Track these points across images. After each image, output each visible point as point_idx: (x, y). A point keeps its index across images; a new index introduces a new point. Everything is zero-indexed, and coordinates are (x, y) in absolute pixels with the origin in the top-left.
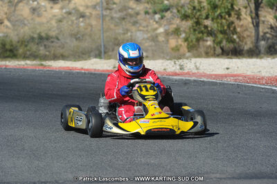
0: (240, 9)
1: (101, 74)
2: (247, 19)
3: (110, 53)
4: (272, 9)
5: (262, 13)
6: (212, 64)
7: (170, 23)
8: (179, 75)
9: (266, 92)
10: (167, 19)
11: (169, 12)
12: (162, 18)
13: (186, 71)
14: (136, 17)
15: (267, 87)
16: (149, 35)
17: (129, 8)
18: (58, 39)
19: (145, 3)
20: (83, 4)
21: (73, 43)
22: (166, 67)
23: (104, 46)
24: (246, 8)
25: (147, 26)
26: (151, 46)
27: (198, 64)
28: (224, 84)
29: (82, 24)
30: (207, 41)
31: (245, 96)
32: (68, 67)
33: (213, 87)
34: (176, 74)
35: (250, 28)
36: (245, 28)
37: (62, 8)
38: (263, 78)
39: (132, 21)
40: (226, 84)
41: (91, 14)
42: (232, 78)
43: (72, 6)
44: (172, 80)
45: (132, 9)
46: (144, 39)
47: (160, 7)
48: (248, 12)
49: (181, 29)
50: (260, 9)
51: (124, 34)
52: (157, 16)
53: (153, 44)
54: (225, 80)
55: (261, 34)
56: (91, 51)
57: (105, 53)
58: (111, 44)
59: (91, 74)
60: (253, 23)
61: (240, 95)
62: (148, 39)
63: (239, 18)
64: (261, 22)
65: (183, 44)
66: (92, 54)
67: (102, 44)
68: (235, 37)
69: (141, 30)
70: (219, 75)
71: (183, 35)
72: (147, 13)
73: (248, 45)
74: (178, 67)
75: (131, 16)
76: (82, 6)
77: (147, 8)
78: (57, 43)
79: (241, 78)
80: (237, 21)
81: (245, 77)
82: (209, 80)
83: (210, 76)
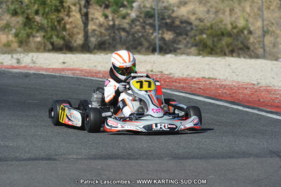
0: (69, 7)
2: (76, 17)
4: (101, 6)
5: (91, 10)
6: (47, 59)
8: (16, 68)
13: (23, 65)
22: (3, 61)
24: (75, 5)
27: (34, 59)
28: (63, 77)
30: (37, 37)
33: (53, 80)
34: (13, 68)
35: (79, 25)
36: (74, 25)
38: (99, 72)
40: (67, 77)
42: (70, 72)
44: (12, 73)
48: (78, 9)
49: (12, 25)
50: (90, 7)
54: (63, 74)
55: (90, 31)
60: (82, 20)
61: (81, 87)
63: (68, 15)
64: (90, 19)
65: (14, 39)
70: (56, 69)
71: (14, 31)
73: (79, 39)
74: (15, 61)
79: (78, 72)
80: (67, 18)
81: (82, 71)
82: (48, 73)
83: (47, 70)
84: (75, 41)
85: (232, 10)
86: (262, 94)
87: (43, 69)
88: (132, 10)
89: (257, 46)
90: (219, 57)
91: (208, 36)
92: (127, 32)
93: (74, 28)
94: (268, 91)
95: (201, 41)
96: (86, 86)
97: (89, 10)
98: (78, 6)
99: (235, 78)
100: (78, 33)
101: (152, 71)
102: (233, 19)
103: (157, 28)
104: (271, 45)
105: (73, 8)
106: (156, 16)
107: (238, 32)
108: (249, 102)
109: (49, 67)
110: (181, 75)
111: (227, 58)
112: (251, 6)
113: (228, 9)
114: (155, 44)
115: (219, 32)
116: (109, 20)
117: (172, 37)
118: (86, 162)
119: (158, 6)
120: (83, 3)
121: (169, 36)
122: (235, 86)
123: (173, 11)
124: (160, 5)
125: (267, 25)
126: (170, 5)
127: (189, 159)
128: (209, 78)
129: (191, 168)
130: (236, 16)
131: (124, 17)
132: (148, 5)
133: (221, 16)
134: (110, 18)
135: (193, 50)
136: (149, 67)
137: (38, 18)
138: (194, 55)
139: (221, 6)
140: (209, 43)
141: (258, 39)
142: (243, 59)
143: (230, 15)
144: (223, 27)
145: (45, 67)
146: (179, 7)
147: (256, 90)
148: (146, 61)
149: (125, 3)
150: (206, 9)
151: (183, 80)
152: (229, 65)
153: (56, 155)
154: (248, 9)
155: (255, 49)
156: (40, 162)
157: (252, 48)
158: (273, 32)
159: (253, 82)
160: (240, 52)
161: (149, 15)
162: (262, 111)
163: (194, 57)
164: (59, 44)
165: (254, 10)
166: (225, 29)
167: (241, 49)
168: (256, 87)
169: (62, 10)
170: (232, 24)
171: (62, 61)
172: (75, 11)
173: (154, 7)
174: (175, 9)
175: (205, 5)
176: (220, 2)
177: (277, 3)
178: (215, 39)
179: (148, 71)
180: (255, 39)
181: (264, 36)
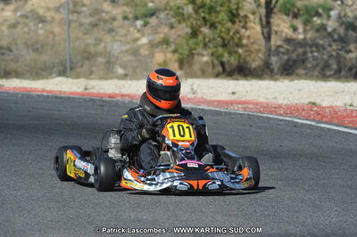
0: (246, 16)
1: (69, 98)
2: (255, 29)
3: (78, 70)
4: (288, 15)
5: (274, 20)
6: (212, 88)
7: (155, 32)
9: (286, 125)
10: (152, 27)
11: (154, 17)
12: (145, 25)
14: (111, 24)
15: (287, 119)
16: (128, 47)
17: (103, 11)
18: (10, 50)
19: (123, 5)
20: (43, 4)
21: (29, 56)
23: (70, 59)
24: (253, 13)
25: (126, 35)
26: (130, 61)
28: (230, 113)
29: (41, 32)
30: (203, 55)
31: (260, 131)
32: (25, 88)
33: (216, 118)
35: (258, 39)
36: (252, 40)
37: (15, 11)
38: (280, 107)
39: (106, 28)
40: (235, 114)
41: (53, 18)
42: (240, 106)
43: (28, 7)
45: (107, 13)
46: (122, 52)
47: (143, 10)
48: (257, 20)
50: (273, 15)
51: (96, 44)
52: (139, 23)
53: (134, 58)
54: (231, 109)
55: (273, 48)
56: (54, 67)
57: (71, 69)
58: (79, 57)
59: (56, 97)
60: (263, 33)
61: (253, 129)
62: (127, 52)
63: (245, 27)
64: (273, 32)
66: (55, 70)
67: (68, 57)
68: (240, 51)
69: (118, 41)
70: (223, 101)
72: (126, 18)
75: (105, 21)
76: (41, 7)
77: (125, 12)
78: (9, 55)
79: (251, 106)
80: (243, 30)
81: (257, 104)
82: (211, 108)
83: (210, 103)
84: (254, 61)
88: (329, 19)
93: (252, 43)
96: (260, 128)
97: (272, 20)
101: (351, 105)
105: (251, 17)
109: (213, 99)
116: (299, 34)
131: (319, 30)
132: (350, 14)
134: (301, 29)
136: (347, 100)
145: (208, 98)
148: (343, 91)
149: (321, 11)
169: (237, 20)
171: (231, 91)
172: (254, 23)
179: (345, 105)
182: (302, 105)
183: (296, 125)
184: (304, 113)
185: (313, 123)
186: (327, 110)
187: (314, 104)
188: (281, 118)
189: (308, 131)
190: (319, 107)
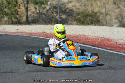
0: (19, 4)
2: (23, 9)
4: (33, 4)
5: (29, 6)
6: (10, 28)
9: (36, 39)
15: (36, 37)
24: (22, 4)
27: (4, 28)
28: (17, 36)
30: (5, 18)
35: (24, 12)
36: (21, 13)
38: (33, 33)
40: (19, 36)
42: (20, 33)
48: (23, 6)
50: (28, 4)
54: (17, 34)
55: (29, 15)
61: (25, 40)
63: (19, 8)
64: (29, 10)
68: (18, 16)
70: (14, 32)
73: (24, 19)
79: (24, 33)
81: (25, 33)
82: (10, 34)
83: (10, 32)
84: (22, 20)
85: (91, 5)
86: (106, 42)
87: (8, 32)
88: (47, 5)
89: (103, 20)
90: (86, 25)
91: (81, 16)
92: (45, 15)
94: (108, 40)
95: (78, 19)
96: (28, 40)
97: (28, 6)
98: (23, 4)
99: (94, 35)
100: (23, 16)
102: (92, 8)
103: (58, 13)
104: (109, 20)
105: (21, 5)
106: (58, 8)
107: (94, 14)
108: (100, 45)
110: (69, 34)
111: (90, 26)
112: (100, 3)
113: (90, 4)
114: (58, 20)
115: (86, 15)
116: (37, 10)
117: (65, 17)
118: (28, 73)
119: (59, 3)
120: (25, 3)
121: (64, 17)
122: (93, 38)
123: (66, 6)
124: (60, 3)
125: (108, 11)
126: (64, 3)
127: (74, 71)
128: (82, 35)
129: (75, 75)
130: (93, 7)
131: (44, 9)
132: (54, 3)
133: (87, 7)
134: (38, 9)
135: (75, 22)
137: (5, 10)
138: (75, 25)
139: (87, 3)
140: (82, 19)
141: (103, 17)
142: (97, 26)
143: (91, 7)
144: (88, 12)
145: (9, 31)
146: (68, 4)
147: (103, 40)
149: (44, 2)
150: (80, 4)
151: (71, 36)
152: (91, 29)
153: (15, 70)
154: (99, 4)
155: (102, 22)
156: (8, 73)
157: (101, 21)
158: (110, 14)
159: (102, 36)
160: (96, 23)
161: (55, 8)
162: (106, 49)
163: (75, 26)
164: (15, 21)
165: (101, 4)
166: (89, 13)
167: (96, 22)
168: (103, 39)
169: (16, 6)
170: (92, 11)
171: (16, 29)
172: (22, 6)
173: (57, 4)
174: (67, 4)
175: (80, 2)
176: (86, 1)
177: (112, 1)
178: (85, 18)
180: (102, 17)
181: (106, 16)
182: (40, 33)
183: (39, 39)
184: (41, 35)
185: (45, 38)
186: (49, 34)
187: (44, 32)
188: (34, 36)
189: (43, 40)
190: (46, 33)
